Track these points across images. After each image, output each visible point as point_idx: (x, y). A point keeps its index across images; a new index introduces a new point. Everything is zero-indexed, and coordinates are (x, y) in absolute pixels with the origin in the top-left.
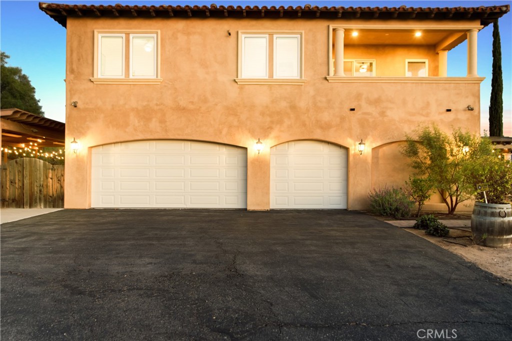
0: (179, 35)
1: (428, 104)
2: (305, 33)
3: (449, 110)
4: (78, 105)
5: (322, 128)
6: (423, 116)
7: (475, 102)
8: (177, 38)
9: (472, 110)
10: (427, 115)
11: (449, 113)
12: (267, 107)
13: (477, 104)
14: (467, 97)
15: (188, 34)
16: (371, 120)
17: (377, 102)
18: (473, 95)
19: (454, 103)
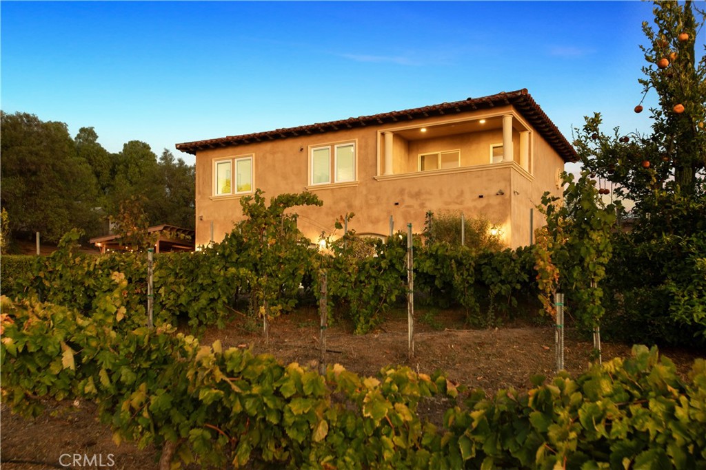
0: (268, 155)
1: (462, 193)
2: (359, 140)
3: (481, 197)
4: (203, 219)
5: (372, 222)
6: (457, 203)
7: (506, 186)
8: (266, 158)
9: (503, 194)
10: (461, 203)
11: (481, 199)
12: (330, 208)
13: (508, 188)
14: (499, 182)
15: (273, 153)
16: (412, 212)
17: (418, 195)
18: (505, 180)
19: (486, 189)
